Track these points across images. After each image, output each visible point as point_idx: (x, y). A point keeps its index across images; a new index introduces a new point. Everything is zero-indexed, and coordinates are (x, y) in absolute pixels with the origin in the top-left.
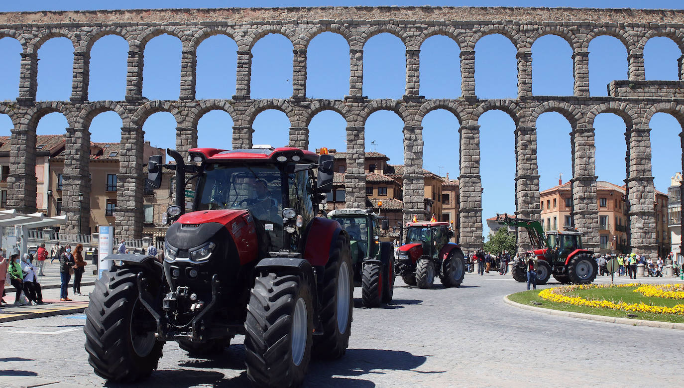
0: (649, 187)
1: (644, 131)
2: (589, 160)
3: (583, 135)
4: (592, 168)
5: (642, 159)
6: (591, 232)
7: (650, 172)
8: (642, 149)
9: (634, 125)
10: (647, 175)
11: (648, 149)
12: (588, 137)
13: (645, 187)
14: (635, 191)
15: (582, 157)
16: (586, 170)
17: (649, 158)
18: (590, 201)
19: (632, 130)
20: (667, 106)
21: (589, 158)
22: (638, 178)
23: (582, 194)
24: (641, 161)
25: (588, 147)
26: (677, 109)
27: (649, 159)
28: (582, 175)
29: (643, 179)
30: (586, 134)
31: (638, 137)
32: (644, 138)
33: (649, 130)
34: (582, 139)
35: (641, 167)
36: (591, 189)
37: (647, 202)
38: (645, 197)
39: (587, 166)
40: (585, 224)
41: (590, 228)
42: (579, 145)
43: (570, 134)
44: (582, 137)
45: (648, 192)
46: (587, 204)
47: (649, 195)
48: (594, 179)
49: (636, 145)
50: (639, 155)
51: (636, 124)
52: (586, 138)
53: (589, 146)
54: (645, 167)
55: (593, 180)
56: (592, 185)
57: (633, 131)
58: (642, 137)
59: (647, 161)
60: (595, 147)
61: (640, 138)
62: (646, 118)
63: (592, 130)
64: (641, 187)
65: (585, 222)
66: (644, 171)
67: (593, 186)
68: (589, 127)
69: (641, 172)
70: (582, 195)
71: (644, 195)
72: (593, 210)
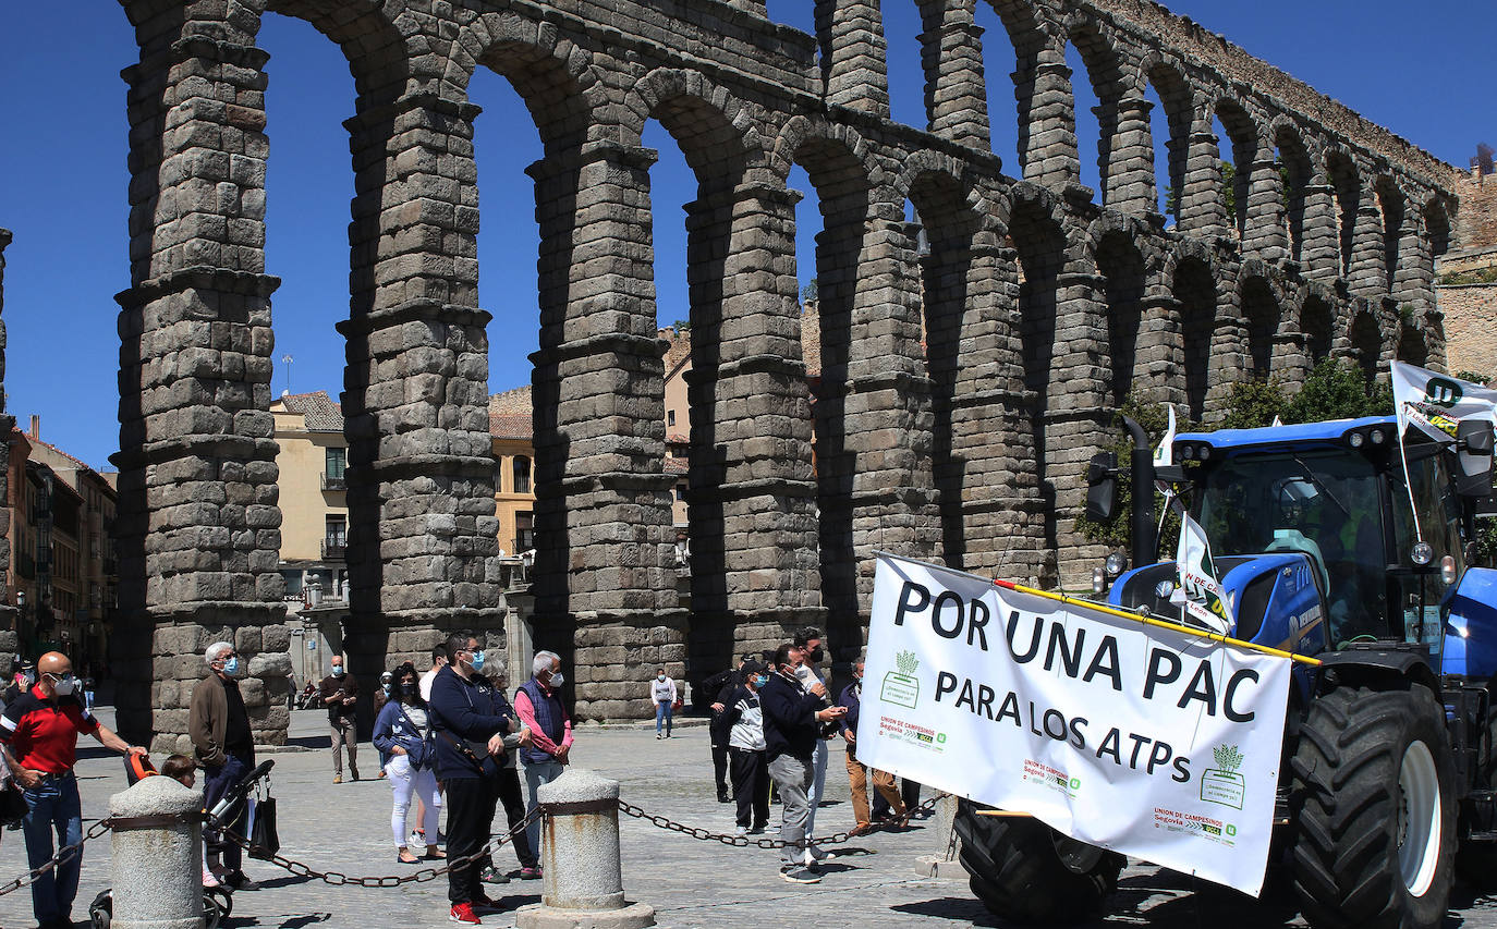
0: (470, 357)
1: (452, 111)
2: (240, 195)
3: (217, 72)
4: (252, 234)
5: (446, 229)
6: (247, 549)
7: (472, 293)
8: (446, 186)
9: (411, 81)
10: (460, 301)
11: (467, 193)
12: (239, 86)
13: (456, 352)
14: (421, 363)
15: (209, 176)
16: (225, 240)
17: (468, 228)
18: (241, 395)
19: (402, 98)
20: (529, 33)
21: (243, 185)
22: (433, 312)
23: (207, 355)
24: (443, 236)
25: (239, 133)
26: (560, 51)
27: (470, 235)
28: (206, 260)
29: (454, 316)
30: (228, 70)
31: (433, 131)
32: (455, 143)
33: (471, 113)
34: (211, 90)
35: (440, 265)
36: (247, 337)
37: (466, 421)
38: (458, 396)
39: (231, 222)
40: (221, 505)
41: (243, 528)
42: (198, 117)
43: (128, 74)
44: (212, 80)
45: (470, 377)
46: (231, 407)
47: (473, 391)
48: (260, 290)
49: (424, 166)
50: (435, 211)
51: (423, 76)
52: (229, 91)
53: (243, 127)
54: (457, 265)
55: (256, 295)
56: (252, 317)
57: (413, 103)
58: (448, 134)
59: (462, 242)
60: (266, 139)
61: (440, 140)
62: (458, 59)
63: (257, 58)
64: (444, 351)
65: (222, 498)
66: (453, 283)
67: (259, 323)
68: (240, 41)
69: (441, 287)
70: (211, 361)
71: (456, 388)
72: (259, 441)
